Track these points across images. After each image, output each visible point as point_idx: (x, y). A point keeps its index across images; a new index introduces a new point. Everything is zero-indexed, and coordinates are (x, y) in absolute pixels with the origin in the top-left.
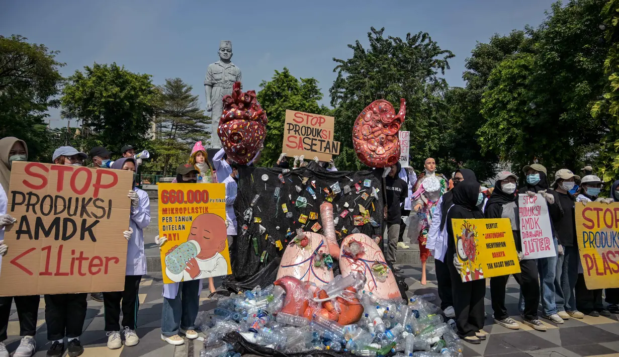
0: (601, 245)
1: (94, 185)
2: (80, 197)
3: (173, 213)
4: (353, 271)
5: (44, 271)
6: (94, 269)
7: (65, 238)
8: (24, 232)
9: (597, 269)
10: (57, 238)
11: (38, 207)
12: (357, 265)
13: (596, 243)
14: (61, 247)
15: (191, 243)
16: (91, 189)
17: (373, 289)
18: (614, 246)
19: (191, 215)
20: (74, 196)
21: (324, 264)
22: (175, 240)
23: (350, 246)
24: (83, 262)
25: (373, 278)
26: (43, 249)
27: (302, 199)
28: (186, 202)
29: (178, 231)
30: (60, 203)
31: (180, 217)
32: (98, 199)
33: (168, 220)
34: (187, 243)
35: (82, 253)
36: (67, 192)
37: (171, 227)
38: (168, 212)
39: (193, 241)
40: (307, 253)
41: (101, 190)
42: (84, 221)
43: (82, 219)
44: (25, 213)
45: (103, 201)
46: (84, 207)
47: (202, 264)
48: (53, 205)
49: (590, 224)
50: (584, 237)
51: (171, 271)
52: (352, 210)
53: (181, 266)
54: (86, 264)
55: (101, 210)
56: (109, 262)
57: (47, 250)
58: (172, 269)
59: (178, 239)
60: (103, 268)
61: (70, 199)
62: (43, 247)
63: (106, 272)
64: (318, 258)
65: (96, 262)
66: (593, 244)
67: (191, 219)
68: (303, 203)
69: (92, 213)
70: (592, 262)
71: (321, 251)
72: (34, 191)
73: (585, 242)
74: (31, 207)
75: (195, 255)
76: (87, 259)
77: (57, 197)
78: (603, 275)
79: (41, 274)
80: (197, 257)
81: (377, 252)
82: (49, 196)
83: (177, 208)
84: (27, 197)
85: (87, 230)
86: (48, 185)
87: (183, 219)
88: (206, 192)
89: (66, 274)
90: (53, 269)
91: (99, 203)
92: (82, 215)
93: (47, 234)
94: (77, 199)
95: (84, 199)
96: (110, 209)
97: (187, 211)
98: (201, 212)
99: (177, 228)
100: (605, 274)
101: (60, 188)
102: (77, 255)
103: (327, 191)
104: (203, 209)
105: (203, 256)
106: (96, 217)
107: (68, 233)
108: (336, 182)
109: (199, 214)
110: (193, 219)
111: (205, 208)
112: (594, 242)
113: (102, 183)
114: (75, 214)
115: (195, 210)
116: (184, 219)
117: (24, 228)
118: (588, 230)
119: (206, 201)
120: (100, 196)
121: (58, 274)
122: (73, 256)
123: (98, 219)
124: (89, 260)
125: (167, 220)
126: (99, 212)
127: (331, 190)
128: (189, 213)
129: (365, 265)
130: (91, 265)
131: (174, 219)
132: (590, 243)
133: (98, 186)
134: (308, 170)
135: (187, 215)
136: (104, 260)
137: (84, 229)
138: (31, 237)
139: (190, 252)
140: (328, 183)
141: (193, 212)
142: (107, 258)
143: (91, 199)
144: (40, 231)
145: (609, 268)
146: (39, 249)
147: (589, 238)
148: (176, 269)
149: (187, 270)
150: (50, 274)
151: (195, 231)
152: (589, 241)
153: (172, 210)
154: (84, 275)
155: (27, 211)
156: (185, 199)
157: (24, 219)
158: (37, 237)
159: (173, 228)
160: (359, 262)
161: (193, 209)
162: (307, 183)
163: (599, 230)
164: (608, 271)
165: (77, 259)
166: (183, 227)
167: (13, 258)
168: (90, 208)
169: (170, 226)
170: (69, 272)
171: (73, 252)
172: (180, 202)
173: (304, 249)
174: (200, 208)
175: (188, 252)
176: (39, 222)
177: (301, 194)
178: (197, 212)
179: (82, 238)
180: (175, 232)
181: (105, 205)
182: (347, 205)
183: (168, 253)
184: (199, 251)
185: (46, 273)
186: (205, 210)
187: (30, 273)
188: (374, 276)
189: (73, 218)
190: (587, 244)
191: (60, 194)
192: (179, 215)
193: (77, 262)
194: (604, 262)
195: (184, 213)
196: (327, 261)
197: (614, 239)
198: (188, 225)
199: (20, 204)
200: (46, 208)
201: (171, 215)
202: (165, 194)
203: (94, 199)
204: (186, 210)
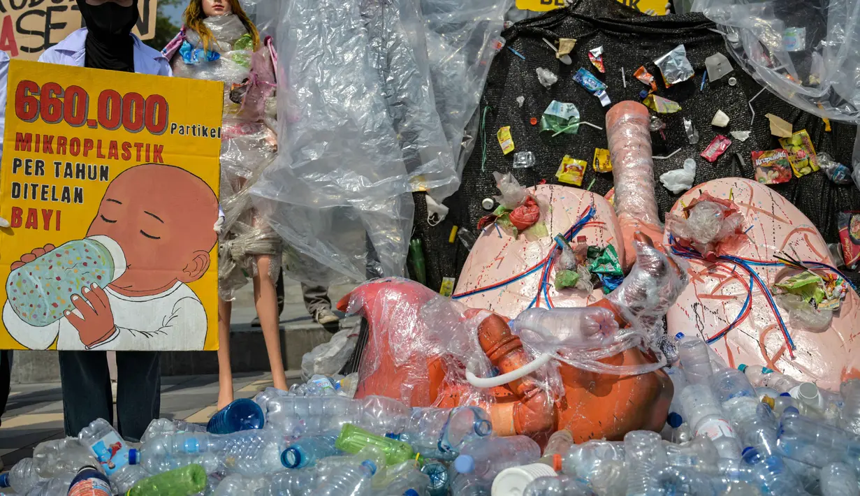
3: (48, 149)
4: (703, 300)
12: (720, 277)
15: (98, 244)
17: (777, 357)
19: (105, 163)
21: (587, 277)
22: (47, 227)
23: (688, 215)
25: (779, 319)
27: (563, 110)
28: (93, 124)
29: (59, 205)
31: (69, 165)
33: (32, 170)
34: (85, 242)
37: (39, 190)
38: (33, 145)
39: (103, 239)
40: (536, 249)
47: (123, 309)
51: (22, 317)
52: (742, 135)
53: (55, 305)
58: (25, 309)
59: (58, 228)
64: (567, 258)
67: (104, 173)
68: (565, 123)
71: (583, 239)
75: (106, 280)
80: (112, 285)
81: (796, 230)
83: (65, 139)
87: (81, 171)
88: (159, 100)
97: (95, 149)
98: (138, 159)
99: (59, 195)
103: (647, 78)
104: (148, 151)
105: (127, 287)
108: (675, 46)
109: (133, 162)
110: (111, 176)
111: (152, 148)
115: (120, 151)
116: (83, 171)
119: (158, 129)
125: (28, 167)
127: (656, 72)
128: (100, 156)
129: (747, 278)
131: (49, 168)
134: (575, 16)
135: (92, 161)
139: (91, 268)
140: (647, 53)
141: (112, 155)
148: (39, 312)
149: (73, 320)
151: (113, 211)
153: (48, 140)
156: (93, 114)
159: (44, 192)
160: (725, 269)
161: (113, 145)
162: (573, 54)
166: (79, 196)
169: (35, 186)
172: (76, 122)
173: (522, 236)
174: (139, 146)
175: (83, 269)
177: (556, 92)
178: (127, 158)
180: (49, 205)
182: (721, 119)
183: (21, 262)
184: (120, 271)
186: (152, 154)
188: (781, 311)
192: (69, 158)
195: (85, 154)
196: (601, 269)
198: (94, 190)
201: (41, 156)
202: (29, 94)
204: (92, 147)
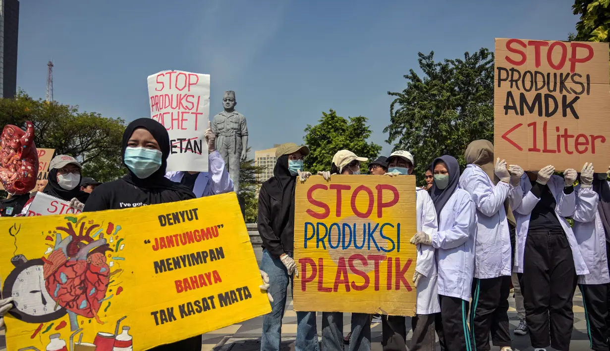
0: (341, 244)
1: (570, 60)
2: (558, 72)
5: (532, 147)
6: (581, 148)
7: (548, 115)
8: (511, 108)
9: (320, 282)
10: (540, 114)
11: (520, 83)
13: (330, 241)
14: (545, 123)
16: (568, 64)
18: (369, 247)
20: (552, 71)
24: (569, 139)
26: (529, 125)
30: (539, 78)
32: (575, 74)
35: (566, 130)
36: (545, 68)
41: (577, 64)
42: (564, 97)
43: (562, 95)
44: (509, 90)
45: (580, 76)
46: (562, 83)
48: (534, 81)
49: (321, 211)
50: (306, 231)
54: (571, 142)
55: (580, 86)
56: (595, 141)
57: (532, 126)
60: (590, 147)
61: (549, 75)
62: (529, 122)
63: (593, 152)
65: (582, 140)
66: (323, 242)
69: (571, 88)
70: (314, 270)
72: (516, 67)
73: (306, 239)
74: (514, 83)
76: (572, 136)
77: (536, 73)
78: (330, 291)
79: (530, 150)
82: (529, 72)
84: (510, 72)
85: (568, 106)
86: (528, 61)
89: (554, 151)
90: (540, 145)
91: (576, 78)
92: (561, 91)
93: (531, 110)
94: (555, 74)
95: (561, 74)
96: (588, 84)
100: (336, 289)
101: (538, 63)
102: (562, 132)
106: (576, 93)
107: (551, 110)
112: (326, 239)
113: (578, 57)
114: (555, 90)
117: (511, 104)
118: (315, 221)
120: (577, 71)
121: (545, 151)
122: (558, 133)
123: (577, 96)
124: (575, 138)
126: (578, 89)
130: (577, 144)
132: (318, 240)
133: (574, 60)
136: (590, 139)
137: (565, 106)
138: (517, 113)
142: (592, 136)
143: (568, 74)
144: (525, 107)
145: (346, 281)
146: (525, 125)
147: (316, 232)
150: (539, 150)
152: (315, 237)
154: (571, 153)
155: (511, 87)
157: (510, 94)
158: (522, 114)
163: (340, 221)
164: (342, 287)
165: (562, 136)
167: (503, 133)
168: (569, 84)
170: (556, 149)
171: (558, 129)
176: (523, 98)
179: (565, 115)
181: (584, 80)
185: (534, 149)
187: (520, 149)
189: (553, 94)
190: (312, 243)
191: (539, 69)
193: (562, 140)
194: (339, 273)
197: (370, 235)
199: (505, 80)
200: (528, 85)
203: (571, 74)
